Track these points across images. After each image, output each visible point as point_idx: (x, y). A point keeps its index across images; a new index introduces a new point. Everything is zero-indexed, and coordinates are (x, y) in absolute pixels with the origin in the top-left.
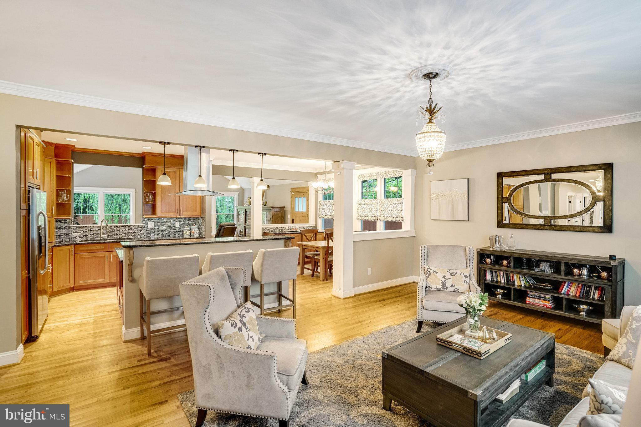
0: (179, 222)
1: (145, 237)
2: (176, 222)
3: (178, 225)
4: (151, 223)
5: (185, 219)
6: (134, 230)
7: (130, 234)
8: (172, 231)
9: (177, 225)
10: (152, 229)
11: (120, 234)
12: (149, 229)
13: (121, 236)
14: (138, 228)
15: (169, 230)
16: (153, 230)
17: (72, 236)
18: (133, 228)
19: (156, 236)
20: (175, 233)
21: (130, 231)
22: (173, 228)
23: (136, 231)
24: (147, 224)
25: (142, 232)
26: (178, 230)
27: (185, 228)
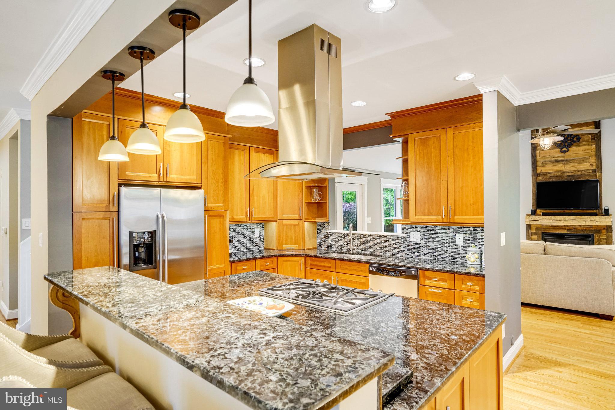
0: (462, 236)
1: (407, 256)
2: (457, 235)
3: (460, 239)
4: (416, 233)
5: (475, 229)
6: (393, 242)
7: (387, 249)
8: (450, 250)
9: (459, 241)
10: (416, 243)
11: (375, 247)
12: (412, 244)
13: (376, 251)
14: (397, 241)
15: (444, 248)
16: (418, 247)
17: (329, 244)
18: (390, 240)
19: (423, 257)
20: (455, 256)
21: (386, 244)
22: (452, 245)
23: (394, 246)
24: (408, 234)
25: (402, 248)
26: (461, 251)
27: (470, 249)
